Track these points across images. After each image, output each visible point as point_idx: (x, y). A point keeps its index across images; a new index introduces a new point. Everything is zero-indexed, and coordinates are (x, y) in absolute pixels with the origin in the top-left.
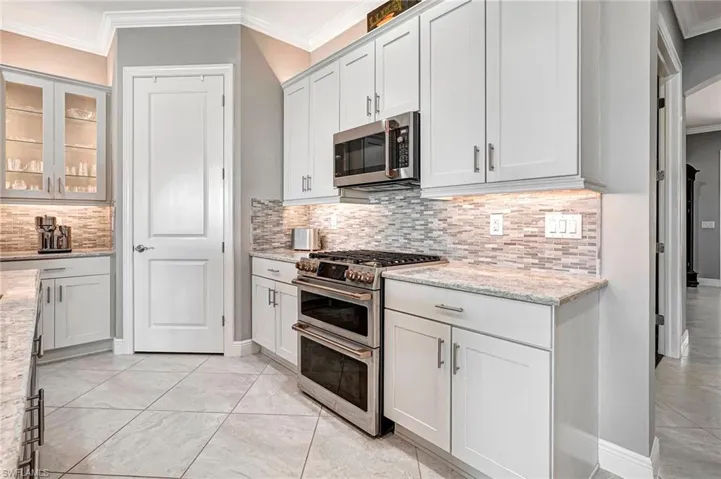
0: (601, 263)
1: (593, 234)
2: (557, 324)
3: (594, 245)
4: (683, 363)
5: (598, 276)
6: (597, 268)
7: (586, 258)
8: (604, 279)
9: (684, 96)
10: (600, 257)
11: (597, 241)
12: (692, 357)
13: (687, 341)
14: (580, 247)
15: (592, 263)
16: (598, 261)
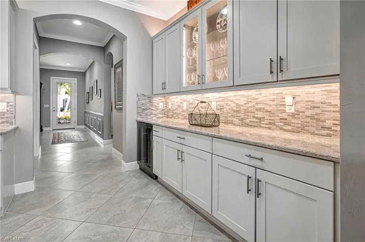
0: (15, 120)
1: (12, 110)
2: (4, 141)
3: (12, 114)
4: (40, 157)
5: (14, 125)
6: (14, 122)
7: (9, 119)
8: (16, 126)
9: (39, 58)
10: (15, 118)
11: (14, 112)
12: (42, 155)
13: (40, 150)
14: (6, 115)
15: (11, 121)
16: (14, 120)
